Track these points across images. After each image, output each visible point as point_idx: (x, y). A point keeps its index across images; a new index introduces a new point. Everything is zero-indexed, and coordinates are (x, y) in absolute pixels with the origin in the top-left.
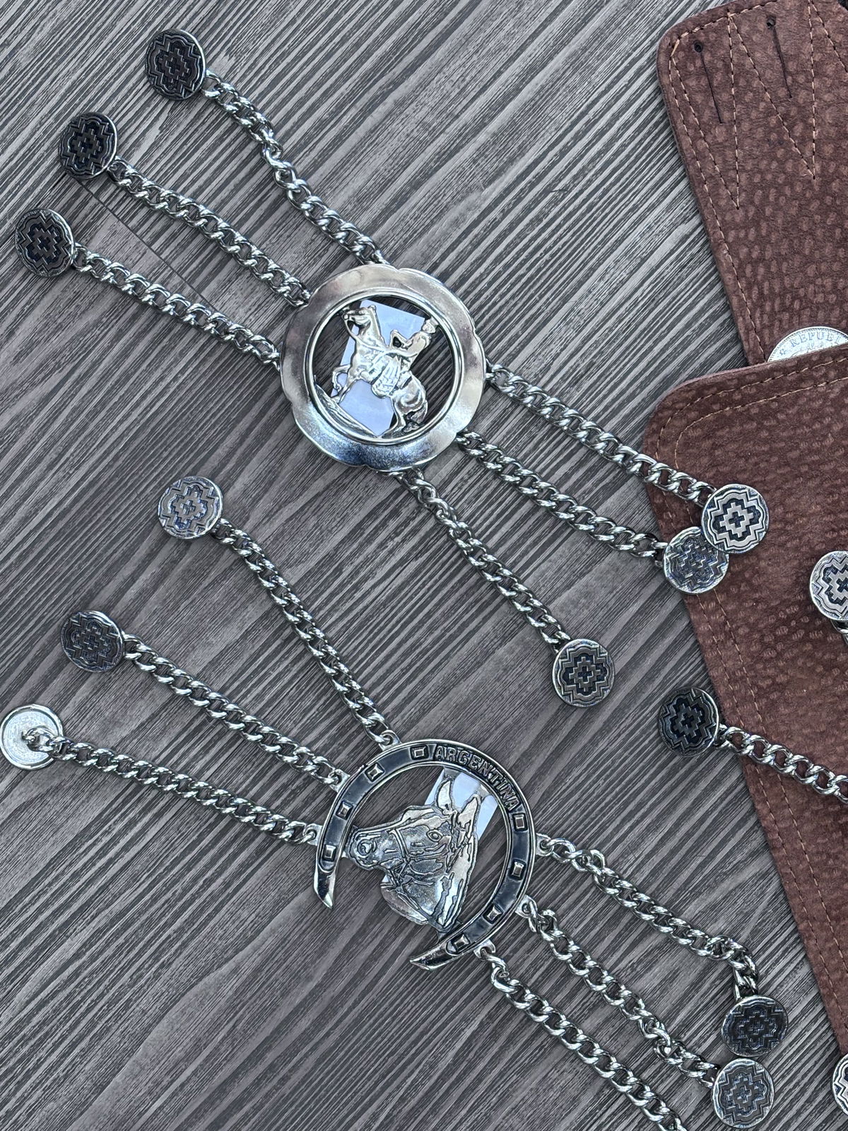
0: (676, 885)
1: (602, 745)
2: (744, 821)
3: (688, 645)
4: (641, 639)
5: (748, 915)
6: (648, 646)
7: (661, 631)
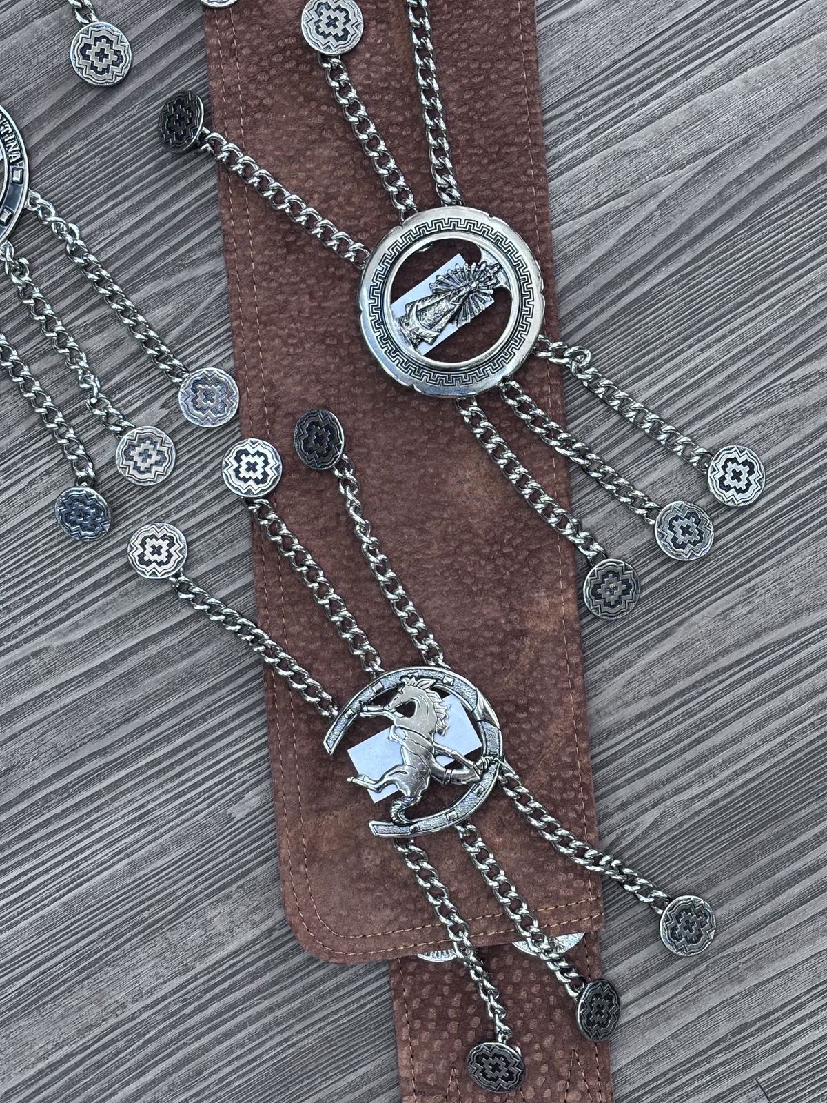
0: (140, 265)
1: (106, 127)
2: (210, 224)
3: (200, 57)
4: (162, 40)
5: (194, 306)
6: (166, 49)
7: (180, 38)
